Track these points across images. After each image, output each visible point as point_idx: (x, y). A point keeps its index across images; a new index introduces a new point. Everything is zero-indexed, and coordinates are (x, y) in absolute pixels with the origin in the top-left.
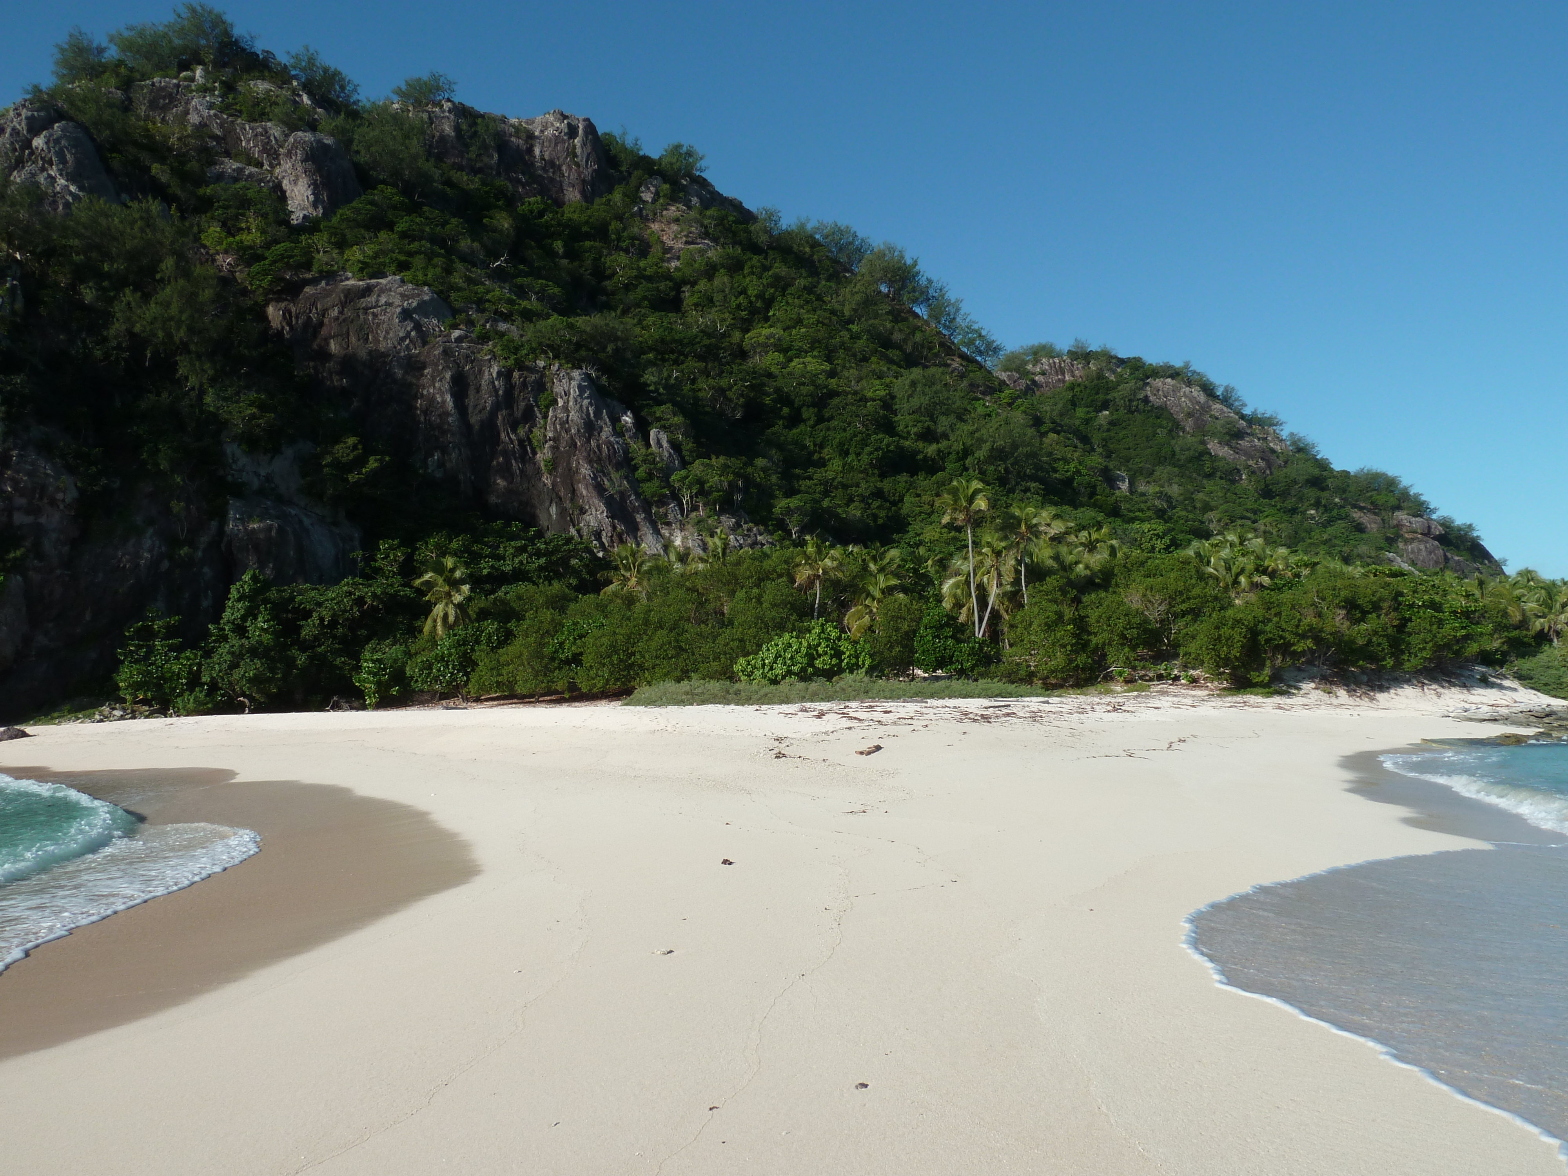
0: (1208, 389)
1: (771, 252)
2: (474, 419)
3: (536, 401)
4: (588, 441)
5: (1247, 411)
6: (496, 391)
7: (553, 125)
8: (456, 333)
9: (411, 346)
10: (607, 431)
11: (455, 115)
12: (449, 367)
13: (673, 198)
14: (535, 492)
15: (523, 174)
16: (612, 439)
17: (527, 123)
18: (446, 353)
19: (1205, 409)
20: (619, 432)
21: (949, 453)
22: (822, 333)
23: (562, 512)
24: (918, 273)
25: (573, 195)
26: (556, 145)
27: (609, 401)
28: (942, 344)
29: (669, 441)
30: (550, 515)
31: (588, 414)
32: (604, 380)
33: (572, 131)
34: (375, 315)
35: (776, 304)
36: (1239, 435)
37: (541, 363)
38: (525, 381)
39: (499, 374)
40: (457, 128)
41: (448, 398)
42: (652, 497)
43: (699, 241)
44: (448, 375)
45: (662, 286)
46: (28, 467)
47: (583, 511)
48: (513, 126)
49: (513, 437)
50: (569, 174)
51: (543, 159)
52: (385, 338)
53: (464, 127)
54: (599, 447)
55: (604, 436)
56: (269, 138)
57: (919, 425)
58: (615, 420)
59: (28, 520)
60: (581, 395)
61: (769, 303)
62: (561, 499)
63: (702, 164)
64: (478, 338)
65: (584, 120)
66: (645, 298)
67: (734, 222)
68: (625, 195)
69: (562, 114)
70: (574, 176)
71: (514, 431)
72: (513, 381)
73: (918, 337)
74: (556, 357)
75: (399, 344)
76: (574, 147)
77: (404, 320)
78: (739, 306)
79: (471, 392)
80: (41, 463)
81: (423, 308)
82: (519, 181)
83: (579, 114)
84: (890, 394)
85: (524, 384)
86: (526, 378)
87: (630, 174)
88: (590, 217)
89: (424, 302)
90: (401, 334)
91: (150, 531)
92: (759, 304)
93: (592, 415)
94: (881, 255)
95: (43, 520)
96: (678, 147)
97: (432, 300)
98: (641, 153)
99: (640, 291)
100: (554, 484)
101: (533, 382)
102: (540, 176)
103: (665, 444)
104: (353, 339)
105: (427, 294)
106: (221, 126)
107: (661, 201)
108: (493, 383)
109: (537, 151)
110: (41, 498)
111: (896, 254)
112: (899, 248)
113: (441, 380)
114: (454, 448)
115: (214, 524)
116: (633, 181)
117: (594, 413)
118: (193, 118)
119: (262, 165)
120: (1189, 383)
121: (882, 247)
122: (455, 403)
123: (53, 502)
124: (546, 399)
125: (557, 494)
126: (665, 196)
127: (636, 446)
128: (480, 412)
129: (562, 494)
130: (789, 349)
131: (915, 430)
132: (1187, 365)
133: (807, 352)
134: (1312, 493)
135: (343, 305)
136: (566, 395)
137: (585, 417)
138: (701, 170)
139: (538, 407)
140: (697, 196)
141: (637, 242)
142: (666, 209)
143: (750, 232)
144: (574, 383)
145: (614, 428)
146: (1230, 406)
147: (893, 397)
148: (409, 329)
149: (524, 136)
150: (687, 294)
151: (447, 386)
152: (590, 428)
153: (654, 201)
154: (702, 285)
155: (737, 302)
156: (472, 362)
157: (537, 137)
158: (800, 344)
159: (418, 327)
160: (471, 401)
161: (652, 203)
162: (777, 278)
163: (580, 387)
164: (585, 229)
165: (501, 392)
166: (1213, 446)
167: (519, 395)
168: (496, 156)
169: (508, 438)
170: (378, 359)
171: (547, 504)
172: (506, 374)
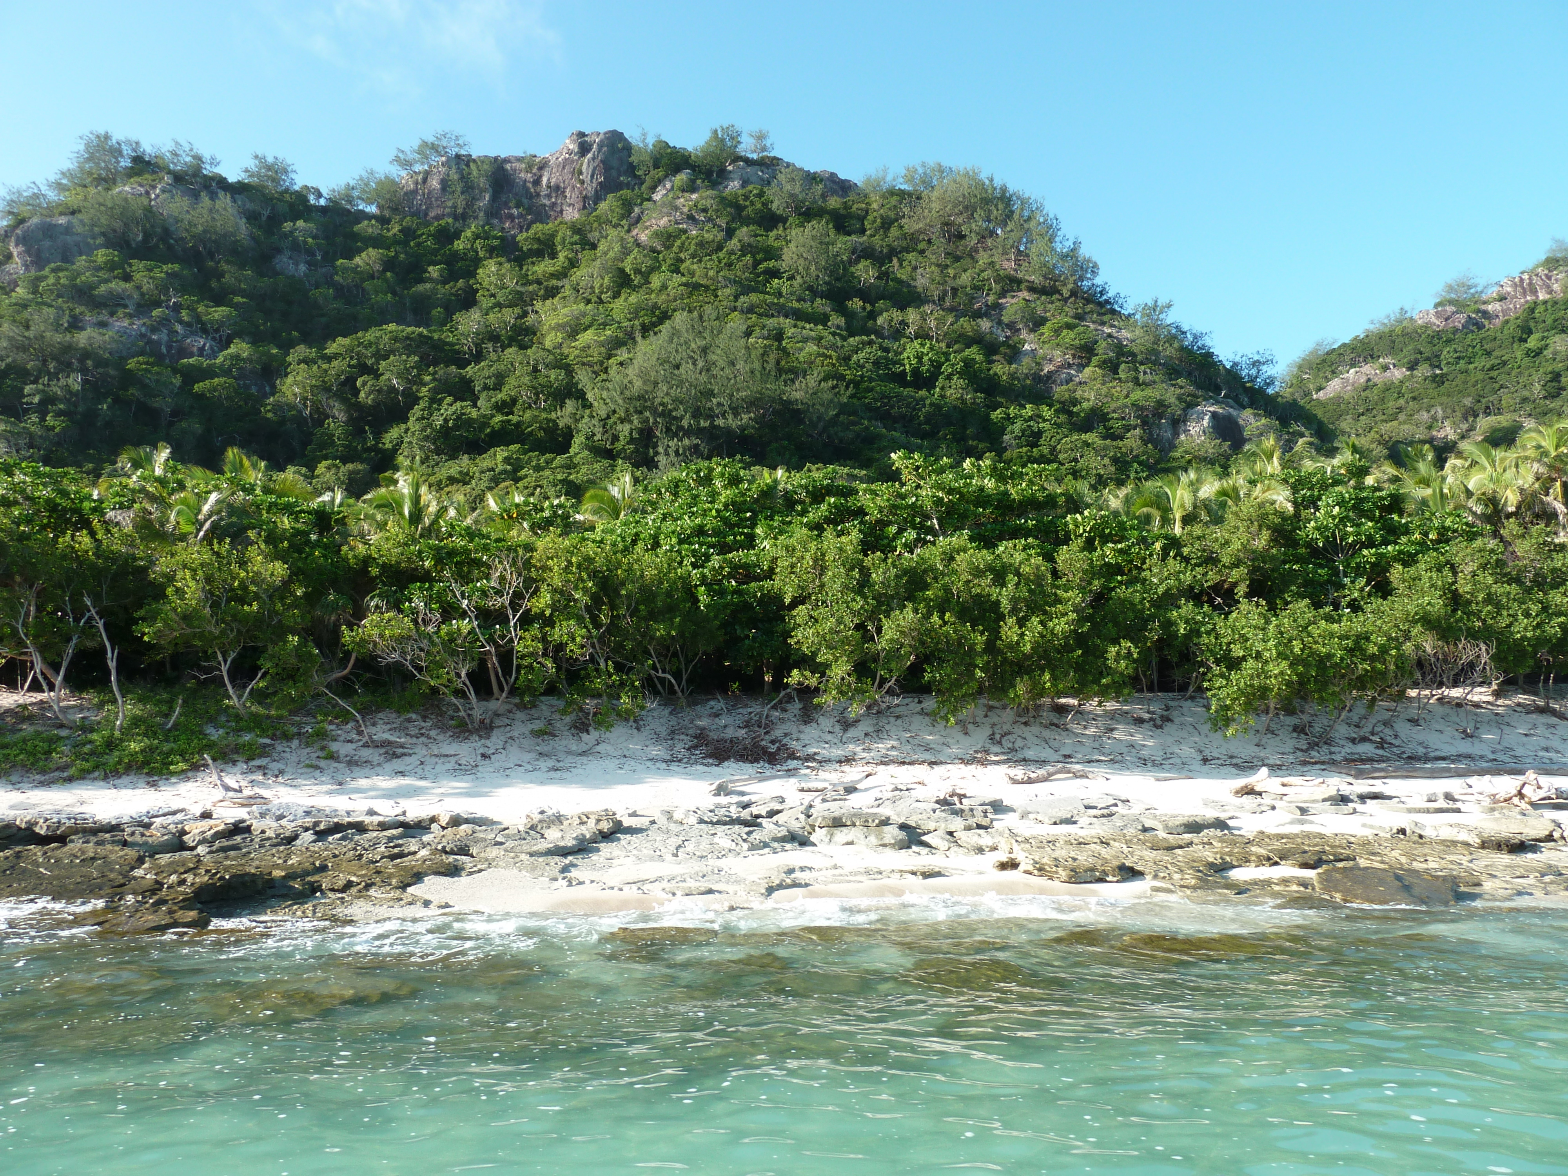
13: (688, 189)
15: (518, 207)
50: (572, 193)
51: (549, 186)
67: (755, 196)
69: (578, 134)
70: (576, 194)
76: (582, 165)
83: (598, 130)
87: (647, 175)
102: (542, 205)
107: (672, 195)
109: (545, 180)
116: (648, 183)
126: (680, 189)
138: (766, 149)
140: (746, 178)
143: (771, 201)
157: (549, 166)
168: (488, 197)
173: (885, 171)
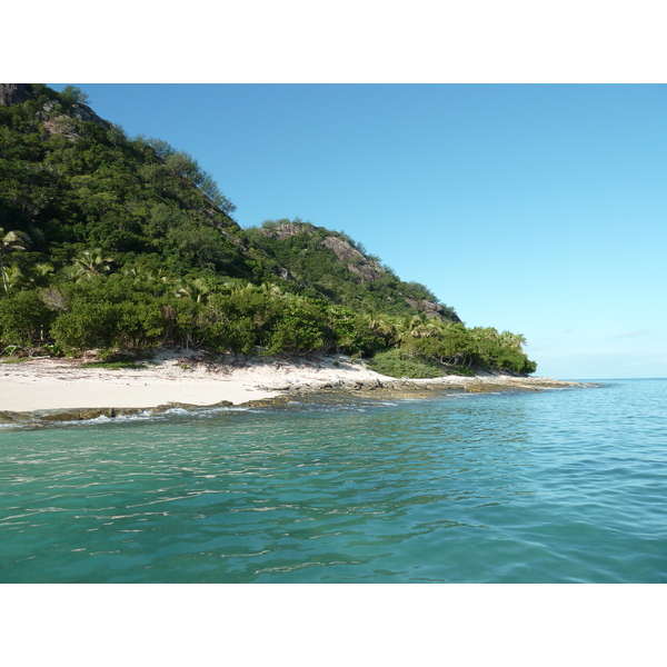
0: (351, 243)
1: (116, 146)
5: (367, 254)
13: (63, 112)
19: (349, 251)
21: (165, 244)
24: (199, 168)
35: (101, 166)
36: (362, 263)
43: (70, 133)
45: (32, 149)
57: (156, 230)
61: (97, 166)
66: (17, 153)
67: (98, 129)
78: (76, 164)
84: (148, 215)
87: (38, 96)
92: (90, 166)
94: (181, 157)
107: (55, 112)
111: (187, 157)
112: (189, 154)
120: (343, 240)
121: (181, 153)
126: (58, 110)
131: (151, 232)
132: (343, 232)
133: (107, 190)
134: (389, 290)
138: (87, 103)
140: (80, 114)
142: (57, 116)
146: (360, 252)
147: (149, 217)
150: (48, 155)
153: (51, 111)
155: (76, 162)
158: (105, 186)
161: (49, 112)
166: (351, 268)
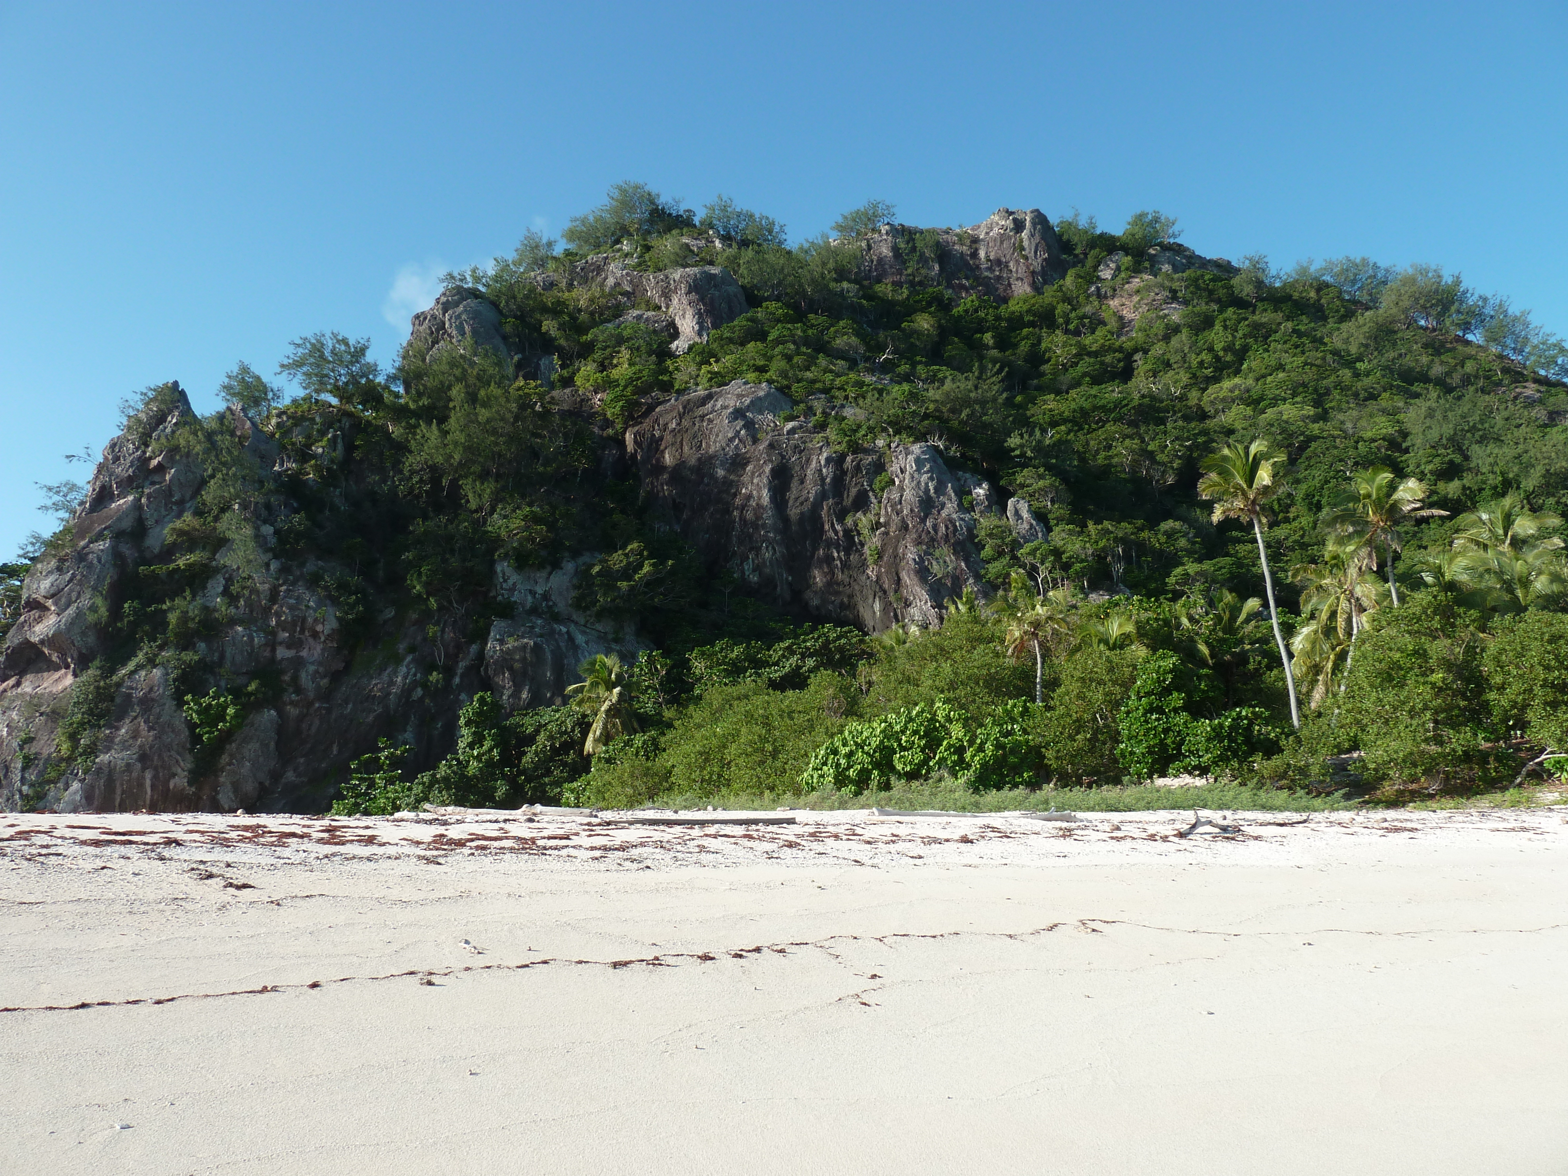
1: (1259, 304)
2: (794, 512)
3: (870, 486)
4: (923, 521)
6: (823, 479)
7: (998, 224)
8: (790, 425)
9: (741, 446)
10: (950, 508)
11: (893, 236)
12: (772, 461)
13: (1136, 270)
14: (856, 587)
15: (967, 278)
16: (954, 516)
17: (972, 229)
18: (771, 446)
20: (966, 507)
21: (1480, 490)
22: (1309, 375)
23: (887, 607)
24: (1465, 292)
25: (1021, 289)
26: (1002, 243)
27: (961, 473)
28: (1505, 371)
29: (1029, 511)
30: (874, 613)
31: (927, 490)
32: (954, 451)
33: (1019, 226)
34: (710, 421)
35: (1250, 353)
37: (880, 443)
38: (858, 464)
39: (828, 460)
40: (895, 249)
41: (765, 493)
42: (997, 578)
43: (1164, 306)
44: (768, 469)
45: (1108, 359)
46: (292, 601)
47: (907, 604)
48: (957, 235)
49: (838, 527)
50: (1017, 268)
51: (988, 260)
52: (715, 442)
53: (902, 246)
54: (935, 527)
55: (944, 513)
56: (669, 283)
57: (1437, 460)
58: (963, 492)
59: (290, 653)
60: (918, 470)
61: (1241, 355)
62: (885, 592)
63: (1176, 228)
64: (815, 427)
65: (1032, 212)
66: (1085, 374)
67: (1211, 280)
68: (1078, 276)
69: (1007, 211)
70: (1022, 269)
71: (841, 519)
72: (845, 466)
73: (1470, 367)
74: (897, 432)
75: (728, 445)
76: (1021, 241)
77: (736, 419)
78: (1201, 363)
79: (795, 484)
80: (307, 596)
81: (757, 405)
82: (963, 287)
83: (1025, 208)
84: (1400, 432)
85: (858, 468)
86: (861, 460)
87: (1086, 255)
88: (1034, 305)
89: (760, 398)
90: (730, 435)
91: (409, 658)
92: (1229, 358)
93: (932, 491)
94: (1411, 281)
95: (304, 653)
96: (1140, 217)
97: (768, 395)
98: (1098, 232)
99: (1081, 368)
100: (878, 577)
101: (869, 464)
102: (987, 277)
103: (1025, 515)
104: (686, 448)
105: (763, 389)
106: (631, 282)
107: (1123, 275)
108: (821, 470)
109: (982, 254)
110: (302, 631)
111: (1430, 275)
112: (1434, 267)
113: (760, 475)
114: (767, 547)
115: (474, 648)
116: (1090, 262)
117: (935, 488)
118: (611, 281)
119: (660, 308)
121: (1410, 271)
122: (773, 499)
123: (315, 635)
124: (880, 482)
125: (881, 587)
126: (1127, 269)
127: (986, 523)
128: (802, 504)
129: (886, 586)
130: (1261, 399)
131: (1430, 467)
133: (1285, 400)
135: (681, 416)
136: (902, 472)
137: (921, 494)
138: (1174, 236)
139: (873, 491)
140: (1169, 263)
141: (1086, 321)
142: (1128, 283)
143: (1232, 287)
144: (911, 458)
145: (960, 504)
147: (1405, 435)
148: (738, 428)
149: (968, 242)
150: (1140, 363)
151: (765, 481)
152: (927, 505)
153: (1114, 277)
154: (1158, 349)
155: (1199, 360)
156: (801, 452)
157: (982, 240)
158: (1277, 392)
159: (749, 425)
160: (792, 495)
161: (1112, 279)
162: (1256, 326)
163: (918, 461)
164: (1028, 318)
165: (828, 480)
167: (851, 480)
168: (937, 267)
169: (833, 529)
170: (706, 463)
171: (871, 600)
172: (838, 461)
173: (1311, 262)
